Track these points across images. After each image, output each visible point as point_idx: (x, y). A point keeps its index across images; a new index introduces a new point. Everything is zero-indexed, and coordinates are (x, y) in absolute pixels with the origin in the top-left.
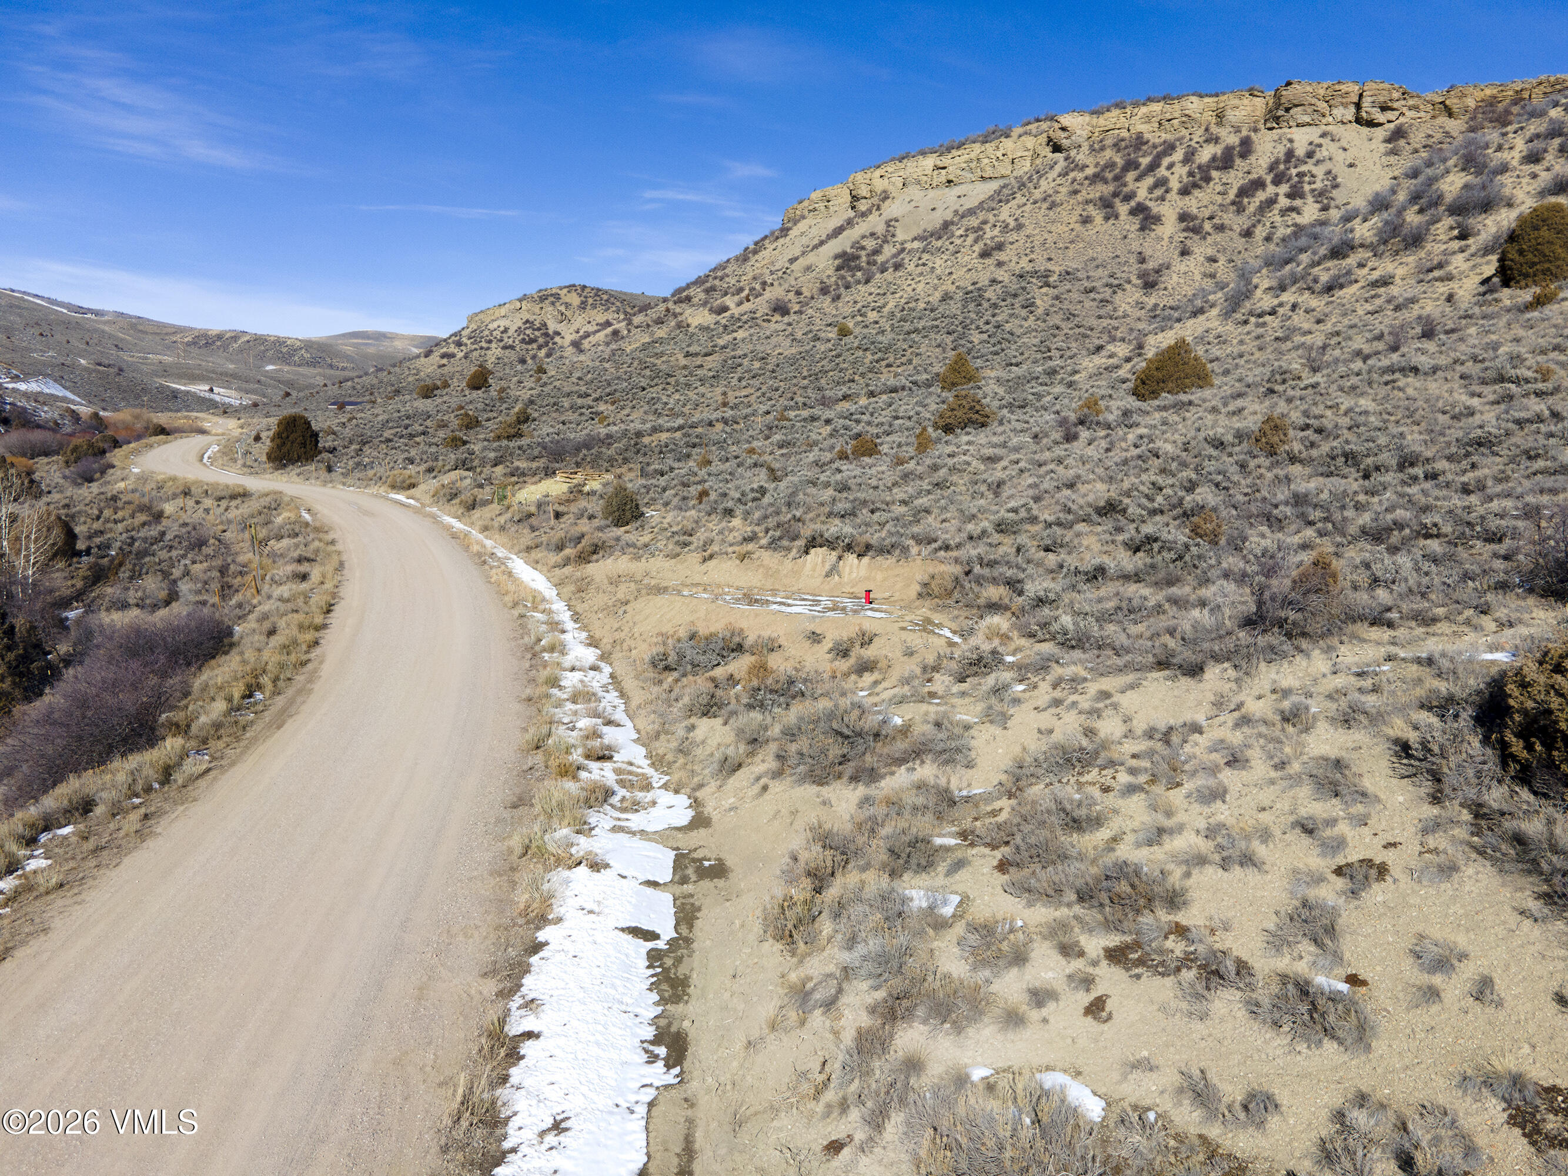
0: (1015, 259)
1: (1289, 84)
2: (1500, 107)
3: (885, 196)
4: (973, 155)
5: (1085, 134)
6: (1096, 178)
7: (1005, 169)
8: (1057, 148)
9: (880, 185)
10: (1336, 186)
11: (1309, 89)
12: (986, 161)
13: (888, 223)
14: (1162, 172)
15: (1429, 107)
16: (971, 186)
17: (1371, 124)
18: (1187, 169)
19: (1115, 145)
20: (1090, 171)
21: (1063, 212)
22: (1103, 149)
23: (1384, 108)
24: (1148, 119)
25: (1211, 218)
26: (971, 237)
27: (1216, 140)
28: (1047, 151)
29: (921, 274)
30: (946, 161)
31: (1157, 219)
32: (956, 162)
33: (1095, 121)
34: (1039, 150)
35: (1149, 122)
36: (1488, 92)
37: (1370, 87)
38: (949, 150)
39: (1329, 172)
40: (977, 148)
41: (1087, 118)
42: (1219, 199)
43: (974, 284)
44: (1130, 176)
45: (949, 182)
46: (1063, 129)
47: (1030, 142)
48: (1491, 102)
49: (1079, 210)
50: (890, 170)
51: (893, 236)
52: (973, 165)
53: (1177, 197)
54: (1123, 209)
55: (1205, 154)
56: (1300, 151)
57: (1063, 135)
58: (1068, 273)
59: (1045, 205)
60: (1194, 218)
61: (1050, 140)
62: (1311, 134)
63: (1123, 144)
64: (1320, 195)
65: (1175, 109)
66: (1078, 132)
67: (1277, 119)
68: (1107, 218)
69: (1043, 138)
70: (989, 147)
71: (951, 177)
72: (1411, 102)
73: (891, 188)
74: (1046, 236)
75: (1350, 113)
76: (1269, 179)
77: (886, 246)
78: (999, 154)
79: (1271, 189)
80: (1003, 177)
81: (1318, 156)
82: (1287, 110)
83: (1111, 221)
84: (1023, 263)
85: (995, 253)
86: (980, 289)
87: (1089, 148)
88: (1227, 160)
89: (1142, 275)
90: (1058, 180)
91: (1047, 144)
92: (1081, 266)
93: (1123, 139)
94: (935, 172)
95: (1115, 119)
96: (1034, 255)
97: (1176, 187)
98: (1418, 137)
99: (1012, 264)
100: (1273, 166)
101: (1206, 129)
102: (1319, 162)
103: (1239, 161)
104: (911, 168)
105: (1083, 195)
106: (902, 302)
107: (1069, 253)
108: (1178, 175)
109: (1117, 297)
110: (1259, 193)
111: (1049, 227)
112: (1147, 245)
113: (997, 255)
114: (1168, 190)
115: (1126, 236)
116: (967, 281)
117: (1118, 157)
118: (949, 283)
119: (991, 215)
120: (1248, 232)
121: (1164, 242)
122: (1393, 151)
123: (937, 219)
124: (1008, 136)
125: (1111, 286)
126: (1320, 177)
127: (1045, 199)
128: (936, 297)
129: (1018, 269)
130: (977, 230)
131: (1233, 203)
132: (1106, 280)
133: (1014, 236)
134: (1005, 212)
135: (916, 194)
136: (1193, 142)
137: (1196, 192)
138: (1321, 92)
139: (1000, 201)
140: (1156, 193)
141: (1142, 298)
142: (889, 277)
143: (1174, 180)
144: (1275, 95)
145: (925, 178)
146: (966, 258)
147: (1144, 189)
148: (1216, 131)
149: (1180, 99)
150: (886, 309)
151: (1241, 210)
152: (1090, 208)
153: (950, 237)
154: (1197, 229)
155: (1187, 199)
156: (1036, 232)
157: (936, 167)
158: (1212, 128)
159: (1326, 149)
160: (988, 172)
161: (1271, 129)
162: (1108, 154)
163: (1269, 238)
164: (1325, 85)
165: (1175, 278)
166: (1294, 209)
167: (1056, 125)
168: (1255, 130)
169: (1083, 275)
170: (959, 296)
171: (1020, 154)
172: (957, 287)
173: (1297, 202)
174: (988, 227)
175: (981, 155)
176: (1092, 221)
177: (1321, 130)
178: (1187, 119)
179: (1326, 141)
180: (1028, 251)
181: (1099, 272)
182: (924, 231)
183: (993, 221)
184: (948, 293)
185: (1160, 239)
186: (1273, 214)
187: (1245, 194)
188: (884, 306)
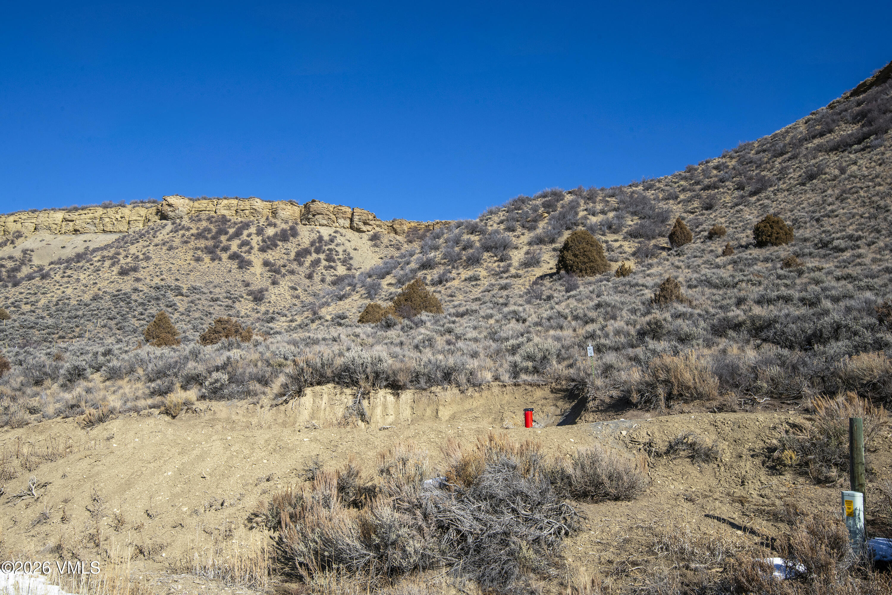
0: (149, 278)
1: (313, 201)
2: (421, 232)
3: (19, 235)
4: (97, 215)
5: (185, 210)
6: (199, 236)
7: (123, 227)
8: (164, 217)
9: (12, 227)
10: (351, 258)
11: (325, 206)
12: (107, 220)
13: (24, 252)
14: (244, 237)
15: (386, 228)
16: (94, 236)
17: (359, 230)
18: (260, 238)
19: (208, 219)
20: (194, 231)
21: (180, 252)
22: (200, 220)
23: (365, 223)
24: (229, 208)
25: (284, 266)
26: (107, 263)
27: (275, 225)
28: (156, 218)
29: (69, 282)
30: (74, 216)
31: (249, 263)
32: (81, 219)
33: (191, 203)
34: (150, 217)
35: (230, 209)
36: (413, 224)
37: (357, 211)
38: (76, 209)
39: (345, 251)
40: (100, 211)
41: (187, 201)
42: (285, 257)
43: (118, 291)
44: (223, 238)
45: (76, 231)
46: (170, 205)
47: (143, 212)
48: (415, 230)
49: (191, 253)
50: (22, 216)
51: (30, 261)
52: (97, 221)
53: (257, 252)
54: (224, 256)
55: (270, 232)
56: (326, 238)
57: (169, 209)
58: (195, 289)
59: (164, 248)
60: (273, 265)
61: (158, 212)
62: (331, 231)
63: (214, 220)
64: (344, 262)
65: (246, 204)
66: (180, 209)
67: (308, 219)
68: (213, 260)
69: (153, 210)
70: (111, 212)
71: (77, 228)
72: (378, 223)
73: (23, 230)
74: (171, 266)
75: (347, 223)
76: (313, 249)
77: (23, 267)
78: (118, 216)
79: (314, 256)
80: (120, 232)
81: (336, 242)
82: (314, 215)
83: (216, 262)
84: (157, 281)
85: (131, 273)
86: (125, 294)
87: (190, 219)
88: (284, 236)
89: (250, 293)
90: (171, 234)
91: (157, 214)
92: (203, 285)
93: (213, 217)
94: (64, 223)
95: (205, 205)
96: (164, 277)
97: (256, 247)
98: (385, 241)
99: (148, 281)
100: (312, 244)
101: (267, 219)
102: (337, 245)
103: (291, 238)
104: (43, 218)
105: (192, 244)
106: (54, 299)
107: (191, 277)
108: (256, 241)
109: (237, 305)
110: (308, 256)
111: (171, 261)
112: (247, 278)
113: (133, 274)
114: (252, 248)
115: (230, 271)
116: (112, 289)
117: (212, 227)
118: (96, 289)
119: (121, 251)
120: (310, 277)
121: (258, 276)
122: (376, 245)
123: (69, 253)
124: (124, 206)
125: (230, 298)
126: (341, 253)
127: (164, 244)
128: (87, 298)
129: (153, 284)
130: (112, 258)
131: (295, 260)
132: (225, 295)
133: (145, 264)
134: (133, 249)
135: (47, 236)
136: (260, 224)
137: (270, 251)
138: (332, 209)
139: (126, 243)
140: (244, 249)
141: (255, 307)
142: (37, 283)
143: (254, 243)
144: (305, 206)
145: (55, 226)
146: (107, 275)
147: (234, 246)
148: (273, 220)
149: (249, 199)
150: (39, 303)
151: (301, 264)
152: (199, 252)
153: (87, 262)
154: (277, 272)
155: (265, 254)
156: (161, 263)
157: (65, 220)
158: (271, 219)
159: (339, 239)
160: (109, 228)
161: (305, 225)
162: (204, 224)
163: (323, 281)
164: (333, 206)
165: (273, 297)
166: (332, 267)
167: (164, 202)
168: (297, 224)
169: (206, 291)
170: (108, 297)
171: (134, 218)
172: (104, 292)
173: (332, 264)
174: (121, 257)
175: (103, 216)
176: (202, 260)
177: (334, 229)
178: (254, 211)
179: (338, 235)
180: (158, 274)
181: (217, 290)
182: (60, 259)
183: (124, 254)
184: (97, 295)
185: (254, 274)
186: (321, 269)
187: (302, 254)
188: (37, 302)
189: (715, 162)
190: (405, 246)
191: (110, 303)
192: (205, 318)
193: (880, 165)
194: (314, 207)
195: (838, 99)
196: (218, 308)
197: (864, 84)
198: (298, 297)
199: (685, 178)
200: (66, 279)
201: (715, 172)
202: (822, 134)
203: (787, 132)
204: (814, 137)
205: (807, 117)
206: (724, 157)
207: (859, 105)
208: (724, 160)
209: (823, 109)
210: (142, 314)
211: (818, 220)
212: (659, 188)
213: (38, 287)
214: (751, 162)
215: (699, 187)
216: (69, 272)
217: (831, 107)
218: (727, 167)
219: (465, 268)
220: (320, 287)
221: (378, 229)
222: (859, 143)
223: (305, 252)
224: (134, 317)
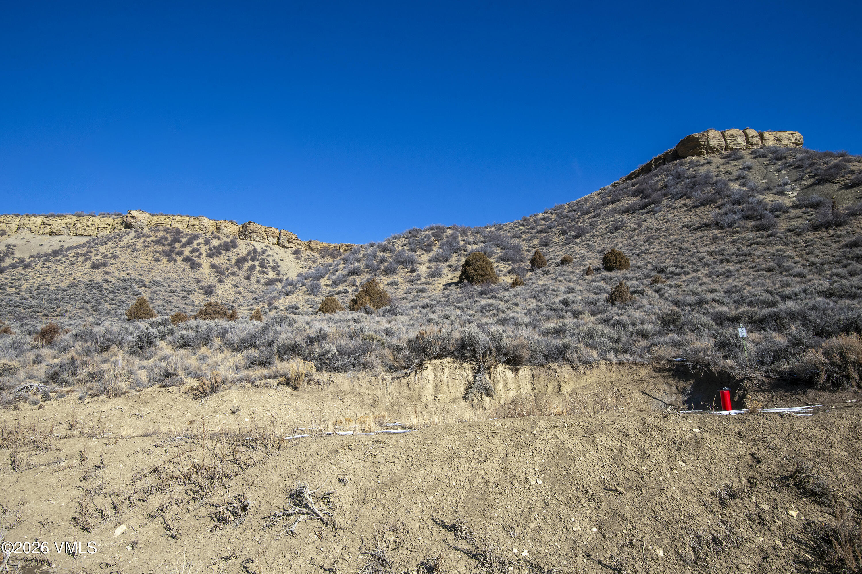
0: (116, 272)
1: (250, 222)
2: (330, 251)
3: (3, 233)
4: (71, 221)
5: (146, 222)
6: (158, 242)
7: (93, 232)
8: (128, 226)
10: (279, 266)
11: (259, 226)
12: (80, 225)
13: (8, 246)
14: (194, 245)
15: (305, 246)
16: (68, 237)
17: (284, 246)
18: (207, 247)
19: (165, 230)
20: (153, 238)
21: (142, 254)
22: (158, 230)
23: (289, 242)
24: (182, 223)
25: (227, 269)
26: (81, 259)
27: (219, 238)
28: (121, 227)
29: (48, 272)
30: (52, 221)
31: (199, 265)
32: (57, 223)
33: (151, 217)
34: (116, 225)
35: (182, 224)
36: (324, 245)
37: (283, 232)
38: (53, 216)
39: (274, 261)
40: (74, 219)
41: (148, 215)
42: (228, 262)
43: (90, 281)
44: (177, 245)
45: (52, 233)
46: (133, 218)
47: (110, 221)
48: (326, 249)
49: (151, 255)
50: (6, 218)
51: (13, 254)
52: (71, 226)
53: (205, 257)
55: (215, 243)
57: (133, 220)
58: (156, 282)
60: (219, 268)
61: (124, 222)
62: (263, 245)
63: (169, 231)
64: (274, 269)
65: (197, 221)
66: (142, 221)
67: (245, 236)
69: (120, 220)
70: (83, 220)
71: (54, 230)
72: (298, 242)
73: (7, 229)
74: (135, 263)
75: (275, 241)
76: (249, 258)
77: (7, 258)
78: (89, 224)
79: (250, 263)
80: (90, 236)
81: (267, 254)
82: (250, 233)
83: (172, 263)
84: (123, 274)
85: (101, 268)
86: (97, 283)
87: (150, 229)
88: (227, 247)
89: (201, 288)
90: (134, 240)
91: (122, 224)
92: (162, 280)
93: (169, 229)
94: (43, 226)
95: (163, 219)
96: (129, 272)
97: (205, 254)
98: (304, 255)
99: (116, 274)
100: (249, 254)
101: (213, 233)
102: (268, 256)
103: (232, 249)
104: (24, 221)
105: (152, 248)
106: (36, 285)
107: (152, 273)
108: (204, 249)
109: (191, 296)
110: (246, 263)
111: (135, 260)
112: (198, 276)
113: (103, 269)
114: (201, 254)
115: (184, 270)
116: (85, 279)
117: (168, 236)
118: (71, 279)
119: (92, 250)
120: (248, 278)
121: (207, 275)
122: (297, 258)
123: (46, 249)
124: (94, 216)
125: (185, 291)
126: (271, 262)
127: (129, 247)
128: (64, 285)
129: (120, 276)
130: (84, 255)
131: (235, 265)
132: (181, 288)
133: (113, 261)
134: (102, 249)
135: (27, 235)
136: (207, 237)
137: (215, 257)
138: (264, 229)
139: (96, 244)
140: (195, 254)
141: (206, 299)
142: (20, 271)
143: (202, 250)
144: (243, 226)
145: (35, 228)
146: (80, 268)
147: (187, 251)
148: (218, 235)
149: (198, 217)
150: (22, 287)
151: (240, 268)
152: (158, 255)
153: (64, 257)
154: (222, 273)
155: (212, 260)
156: (127, 261)
157: (44, 223)
158: (215, 233)
159: (269, 252)
160: (81, 232)
161: (243, 239)
162: (162, 234)
163: (258, 282)
164: (265, 227)
165: (220, 292)
166: (264, 272)
167: (129, 215)
168: (236, 238)
169: (165, 285)
170: (82, 286)
171: (103, 226)
172: (79, 281)
173: (265, 270)
174: (92, 255)
175: (77, 222)
176: (161, 261)
177: (265, 244)
178: (202, 227)
179: (268, 249)
180: (124, 269)
181: (174, 284)
182: (38, 254)
183: (95, 252)
184: (73, 283)
185: (204, 274)
186: (256, 273)
187: (240, 262)
188: (20, 286)
189: (541, 216)
190: (319, 260)
191: (84, 290)
192: (166, 305)
193: (666, 222)
194: (250, 227)
195: (617, 181)
196: (176, 298)
197: (634, 173)
198: (240, 293)
199: (523, 225)
200: (45, 269)
201: (543, 222)
202: (613, 202)
203: (587, 199)
204: (608, 203)
205: (598, 192)
206: (546, 213)
207: (634, 185)
208: (546, 215)
209: (609, 186)
210: (113, 300)
211: (638, 255)
212: (506, 230)
213: (21, 274)
214: (567, 217)
215: (534, 231)
216: (48, 264)
217: (614, 185)
218: (551, 219)
219: (384, 275)
220: (256, 286)
221: (298, 246)
222: (643, 208)
223: (243, 260)
224: (107, 302)
